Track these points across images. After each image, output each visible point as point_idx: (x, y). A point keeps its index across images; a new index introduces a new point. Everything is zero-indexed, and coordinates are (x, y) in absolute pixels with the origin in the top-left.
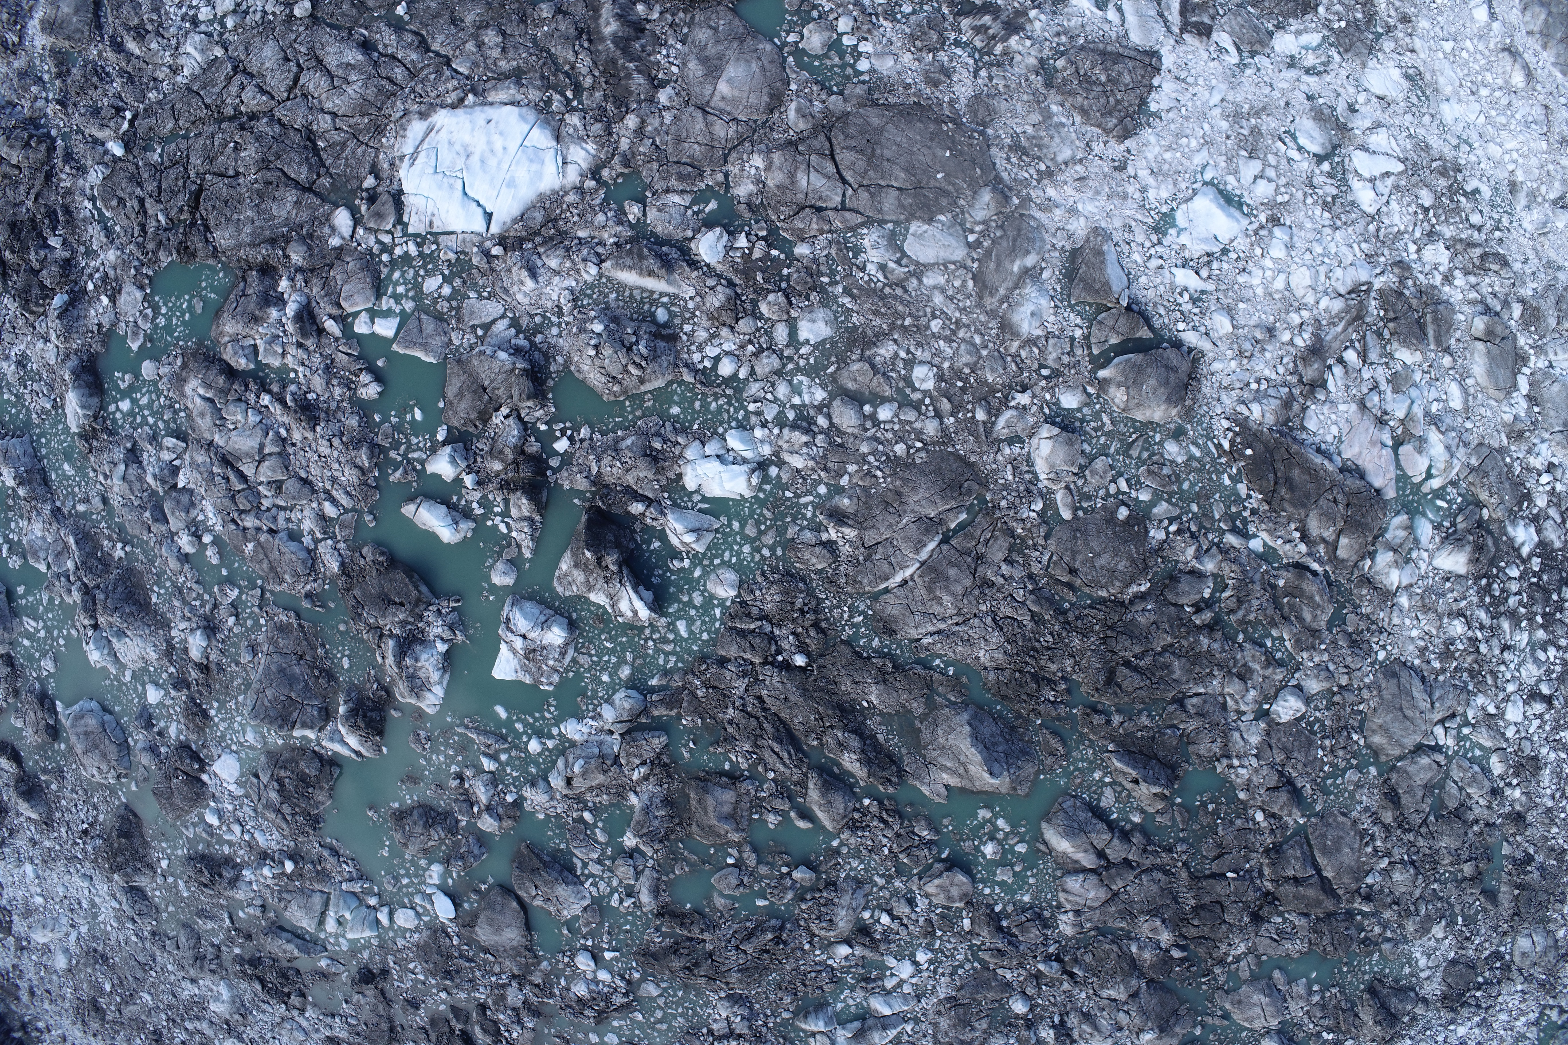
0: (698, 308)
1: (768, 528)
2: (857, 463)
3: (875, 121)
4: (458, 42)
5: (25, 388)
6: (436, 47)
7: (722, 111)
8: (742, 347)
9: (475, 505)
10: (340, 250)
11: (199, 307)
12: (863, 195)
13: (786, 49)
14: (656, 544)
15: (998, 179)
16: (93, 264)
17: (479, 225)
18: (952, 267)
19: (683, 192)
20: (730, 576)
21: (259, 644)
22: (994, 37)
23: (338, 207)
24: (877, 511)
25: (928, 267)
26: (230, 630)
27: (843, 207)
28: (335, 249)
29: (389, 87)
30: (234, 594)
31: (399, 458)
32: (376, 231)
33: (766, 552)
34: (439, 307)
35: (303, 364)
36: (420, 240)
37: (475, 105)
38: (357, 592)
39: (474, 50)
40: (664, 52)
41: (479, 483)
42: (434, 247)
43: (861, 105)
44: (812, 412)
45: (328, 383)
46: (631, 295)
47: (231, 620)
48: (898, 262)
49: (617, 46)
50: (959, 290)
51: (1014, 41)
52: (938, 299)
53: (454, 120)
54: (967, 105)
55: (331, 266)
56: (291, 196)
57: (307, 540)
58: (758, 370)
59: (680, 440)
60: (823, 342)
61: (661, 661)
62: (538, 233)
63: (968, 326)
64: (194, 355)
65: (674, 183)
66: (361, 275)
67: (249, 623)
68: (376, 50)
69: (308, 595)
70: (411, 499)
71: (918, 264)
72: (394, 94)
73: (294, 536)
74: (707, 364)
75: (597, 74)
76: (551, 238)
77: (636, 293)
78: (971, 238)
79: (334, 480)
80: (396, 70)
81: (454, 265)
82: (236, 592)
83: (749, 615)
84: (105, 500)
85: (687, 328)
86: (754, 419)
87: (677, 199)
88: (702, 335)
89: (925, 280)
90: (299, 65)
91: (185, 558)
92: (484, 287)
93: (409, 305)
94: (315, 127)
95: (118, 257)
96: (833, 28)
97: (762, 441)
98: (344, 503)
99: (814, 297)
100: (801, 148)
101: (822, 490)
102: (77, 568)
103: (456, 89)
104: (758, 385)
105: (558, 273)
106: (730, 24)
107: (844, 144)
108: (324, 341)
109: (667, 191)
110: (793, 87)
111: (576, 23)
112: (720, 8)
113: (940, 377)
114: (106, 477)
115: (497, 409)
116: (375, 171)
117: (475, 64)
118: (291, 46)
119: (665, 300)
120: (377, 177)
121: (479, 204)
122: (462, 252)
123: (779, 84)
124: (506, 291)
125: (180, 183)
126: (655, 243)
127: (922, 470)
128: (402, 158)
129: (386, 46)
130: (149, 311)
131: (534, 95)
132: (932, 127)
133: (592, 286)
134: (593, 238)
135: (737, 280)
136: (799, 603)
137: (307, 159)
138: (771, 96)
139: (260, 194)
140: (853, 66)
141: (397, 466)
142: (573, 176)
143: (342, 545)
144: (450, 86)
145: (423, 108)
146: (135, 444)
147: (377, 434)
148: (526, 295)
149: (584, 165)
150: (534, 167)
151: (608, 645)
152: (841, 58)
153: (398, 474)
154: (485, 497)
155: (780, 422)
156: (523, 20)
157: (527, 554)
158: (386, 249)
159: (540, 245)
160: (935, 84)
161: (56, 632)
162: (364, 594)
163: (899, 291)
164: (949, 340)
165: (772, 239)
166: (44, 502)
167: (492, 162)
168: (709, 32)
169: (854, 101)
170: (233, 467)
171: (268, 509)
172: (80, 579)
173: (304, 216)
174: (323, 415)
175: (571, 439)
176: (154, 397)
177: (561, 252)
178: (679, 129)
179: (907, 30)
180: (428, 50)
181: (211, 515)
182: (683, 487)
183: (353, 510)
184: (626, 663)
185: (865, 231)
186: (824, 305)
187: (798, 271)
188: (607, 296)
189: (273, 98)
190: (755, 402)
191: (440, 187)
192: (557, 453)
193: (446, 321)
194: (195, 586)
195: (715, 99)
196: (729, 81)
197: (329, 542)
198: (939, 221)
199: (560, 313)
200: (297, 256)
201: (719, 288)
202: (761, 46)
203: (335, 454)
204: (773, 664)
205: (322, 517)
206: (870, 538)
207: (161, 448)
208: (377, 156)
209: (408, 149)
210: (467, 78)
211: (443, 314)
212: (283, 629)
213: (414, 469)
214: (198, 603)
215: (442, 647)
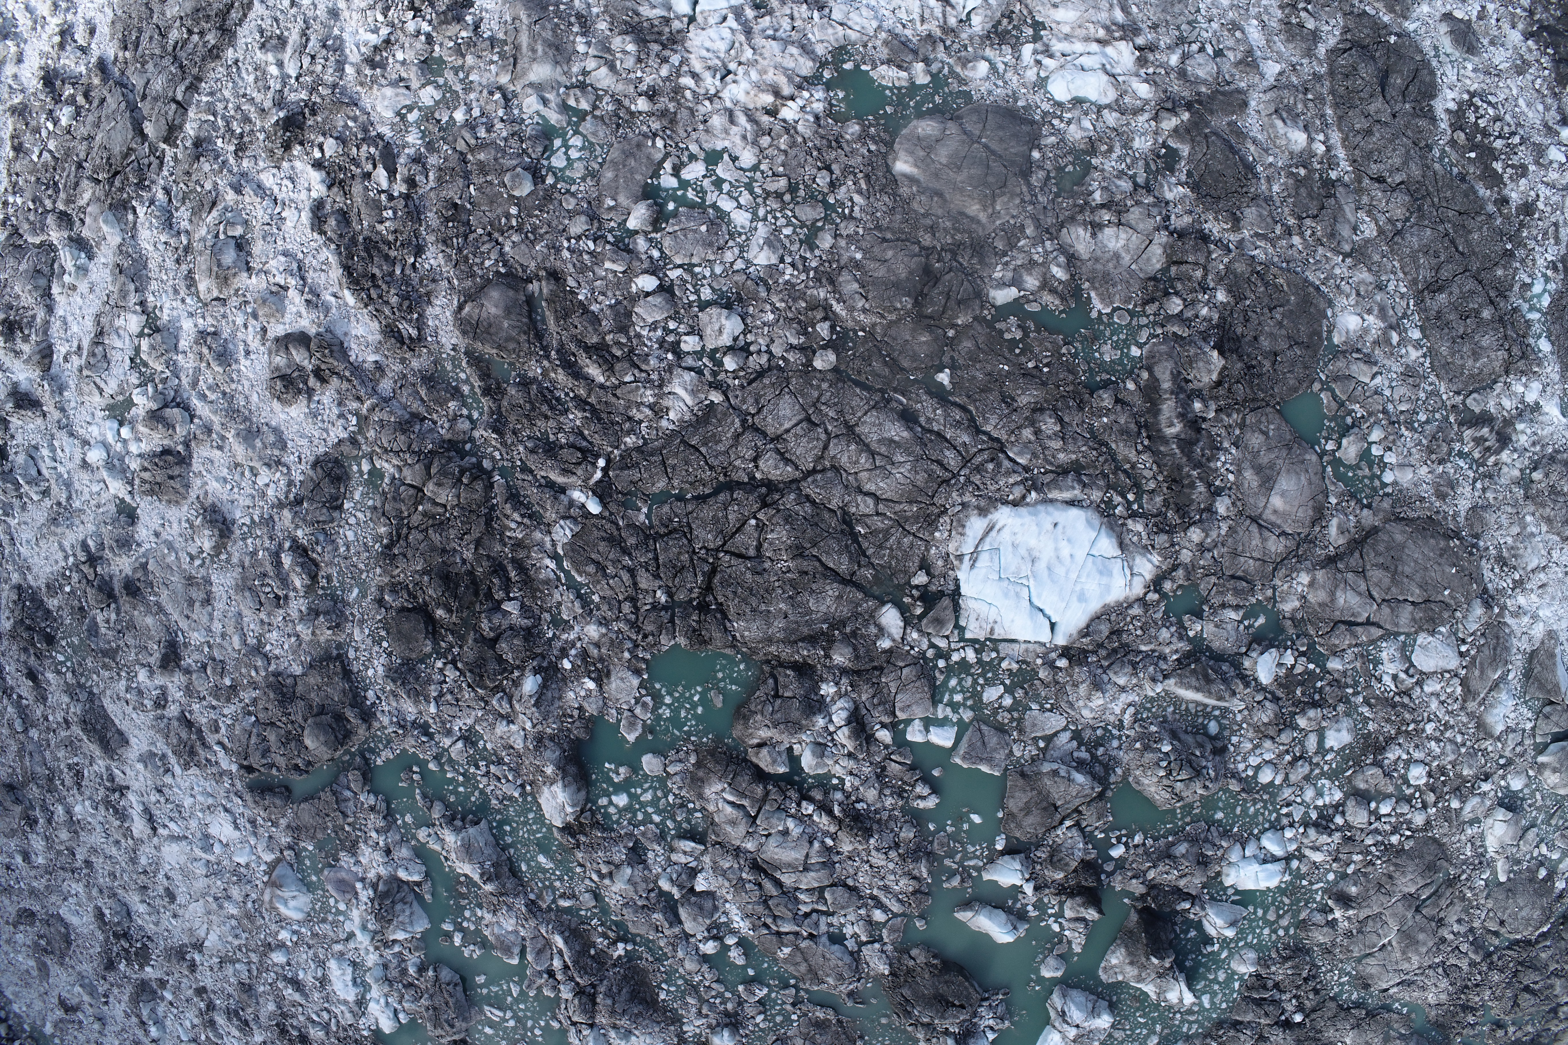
0: (1244, 720)
1: (1285, 912)
2: (1361, 853)
3: (1399, 538)
4: (1013, 426)
5: (478, 767)
6: (988, 428)
7: (1273, 524)
8: (1280, 756)
9: (1030, 908)
10: (890, 651)
11: (718, 702)
12: (1386, 610)
13: (1325, 458)
14: (1193, 934)
15: (1485, 590)
16: (564, 636)
17: (1045, 636)
18: (1447, 675)
19: (1237, 608)
20: (1252, 955)
21: (790, 1038)
22: (1488, 449)
23: (883, 603)
24: (1372, 892)
25: (1428, 675)
26: (757, 1025)
27: (1368, 623)
28: (885, 651)
29: (939, 472)
30: (761, 993)
31: (955, 866)
32: (929, 634)
33: (1281, 933)
34: (999, 718)
35: (851, 773)
36: (978, 645)
37: (1037, 503)
38: (906, 992)
39: (1033, 438)
40: (1223, 459)
41: (1036, 889)
42: (994, 655)
43: (1387, 521)
44: (1331, 811)
45: (881, 793)
46: (1187, 709)
47: (759, 1018)
48: (1406, 672)
49: (1182, 452)
50: (1449, 696)
51: (1505, 456)
52: (1434, 705)
53: (1018, 521)
54: (1467, 519)
55: (881, 669)
56: (832, 590)
57: (850, 944)
58: (1293, 778)
59: (1224, 844)
60: (1343, 749)
61: (1185, 1030)
62: (1101, 645)
63: (1452, 727)
64: (712, 753)
65: (1230, 598)
66: (918, 684)
67: (779, 1019)
68: (916, 422)
69: (851, 994)
70: (967, 905)
71: (1422, 673)
72: (947, 482)
73: (837, 939)
74: (1250, 773)
75: (1160, 478)
76: (1115, 651)
77: (1191, 706)
78: (1463, 648)
79: (886, 889)
80: (947, 453)
81: (1015, 675)
82: (765, 991)
83: (1265, 987)
84: (597, 896)
85: (1235, 740)
86: (1285, 821)
87: (1233, 615)
88: (1249, 746)
89: (1426, 688)
90: (826, 430)
91: (705, 958)
92: (1047, 699)
93: (967, 715)
94: (853, 510)
95: (604, 635)
96: (1364, 438)
97: (1290, 839)
98: (895, 909)
99: (1341, 708)
100: (1340, 566)
101: (1331, 877)
102: (566, 967)
103: (1016, 483)
104: (1290, 791)
105: (1123, 689)
106: (1278, 429)
107: (1374, 561)
108: (873, 748)
109: (1223, 606)
110: (1333, 500)
111: (1134, 415)
112: (1269, 410)
113: (1429, 775)
114: (602, 876)
115: (1061, 823)
116: (925, 566)
117: (1035, 455)
118: (814, 405)
119: (1217, 713)
120: (928, 574)
121: (1044, 615)
122: (1024, 662)
123: (1320, 497)
124: (1071, 705)
125: (685, 557)
126: (1211, 658)
127: (1410, 855)
128: (960, 557)
129: (929, 420)
130: (648, 699)
131: (1096, 495)
132: (1442, 544)
133: (1152, 700)
134: (1153, 651)
135: (1280, 693)
136: (1305, 974)
137: (847, 546)
138: (1314, 508)
139: (793, 584)
140: (1379, 478)
141: (952, 874)
142: (1138, 589)
143: (889, 948)
144: (1011, 481)
145: (983, 503)
146: (637, 842)
147: (932, 842)
148: (1092, 710)
149: (1148, 577)
150: (1105, 580)
151: (1142, 1020)
152: (1371, 468)
153: (956, 882)
154: (1040, 900)
155: (1306, 823)
156: (1081, 409)
157: (1077, 949)
158: (944, 655)
159: (1105, 658)
160: (1442, 496)
161: (530, 1023)
162: (915, 993)
163: (1406, 700)
164: (1438, 740)
165: (1311, 654)
166: (516, 896)
167: (1060, 571)
168: (1262, 438)
169: (1381, 515)
170: (767, 874)
171: (807, 915)
172: (572, 979)
173: (845, 611)
174: (875, 827)
175: (1126, 844)
176: (659, 794)
177: (1128, 669)
178: (1236, 542)
179: (1424, 442)
180: (978, 431)
181: (737, 919)
182: (1221, 883)
183: (903, 915)
184: (1155, 1033)
185: (1384, 645)
186: (1347, 714)
187: (1330, 684)
188: (1165, 710)
189: (797, 468)
190: (1288, 805)
191: (1006, 595)
192: (1112, 858)
193: (1006, 732)
194: (714, 985)
195: (1267, 511)
196: (1283, 494)
197: (877, 946)
198: (1440, 633)
199: (1120, 726)
200: (840, 657)
201: (1267, 704)
202: (1307, 457)
203: (891, 866)
204: (1276, 1023)
205: (869, 922)
206: (1362, 915)
207: (672, 850)
208: (928, 550)
209: (968, 549)
210: (1026, 469)
211: (1003, 724)
212: (821, 1025)
213: (970, 876)
214: (718, 1001)
215: (991, 1036)
